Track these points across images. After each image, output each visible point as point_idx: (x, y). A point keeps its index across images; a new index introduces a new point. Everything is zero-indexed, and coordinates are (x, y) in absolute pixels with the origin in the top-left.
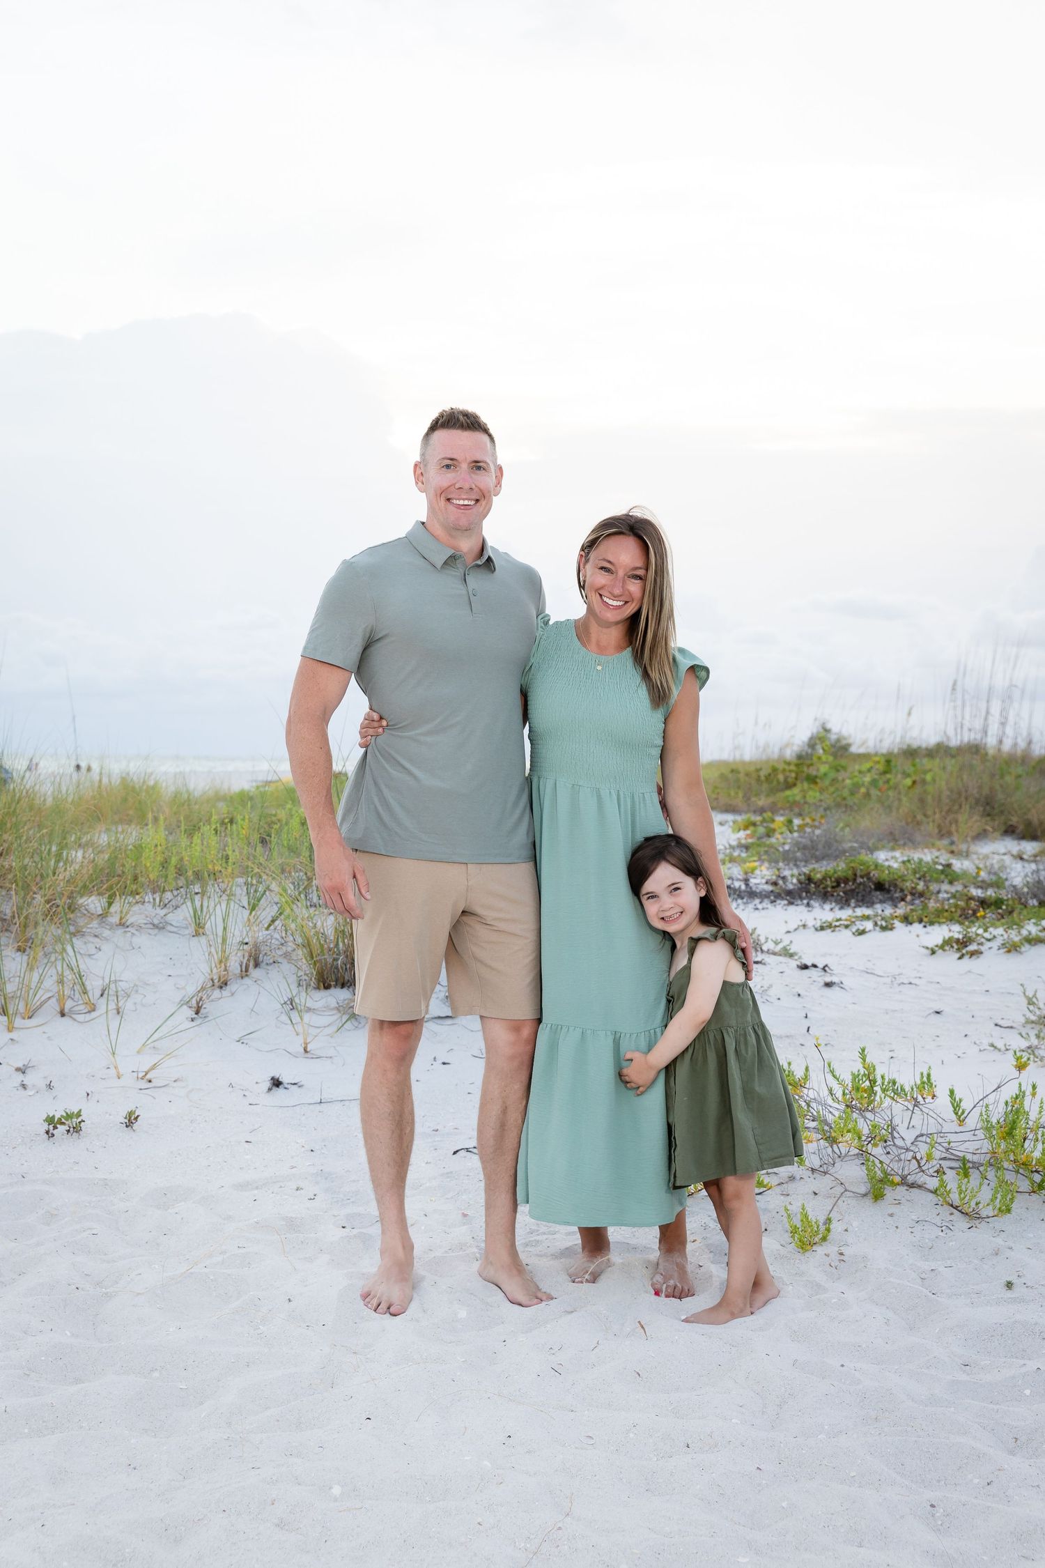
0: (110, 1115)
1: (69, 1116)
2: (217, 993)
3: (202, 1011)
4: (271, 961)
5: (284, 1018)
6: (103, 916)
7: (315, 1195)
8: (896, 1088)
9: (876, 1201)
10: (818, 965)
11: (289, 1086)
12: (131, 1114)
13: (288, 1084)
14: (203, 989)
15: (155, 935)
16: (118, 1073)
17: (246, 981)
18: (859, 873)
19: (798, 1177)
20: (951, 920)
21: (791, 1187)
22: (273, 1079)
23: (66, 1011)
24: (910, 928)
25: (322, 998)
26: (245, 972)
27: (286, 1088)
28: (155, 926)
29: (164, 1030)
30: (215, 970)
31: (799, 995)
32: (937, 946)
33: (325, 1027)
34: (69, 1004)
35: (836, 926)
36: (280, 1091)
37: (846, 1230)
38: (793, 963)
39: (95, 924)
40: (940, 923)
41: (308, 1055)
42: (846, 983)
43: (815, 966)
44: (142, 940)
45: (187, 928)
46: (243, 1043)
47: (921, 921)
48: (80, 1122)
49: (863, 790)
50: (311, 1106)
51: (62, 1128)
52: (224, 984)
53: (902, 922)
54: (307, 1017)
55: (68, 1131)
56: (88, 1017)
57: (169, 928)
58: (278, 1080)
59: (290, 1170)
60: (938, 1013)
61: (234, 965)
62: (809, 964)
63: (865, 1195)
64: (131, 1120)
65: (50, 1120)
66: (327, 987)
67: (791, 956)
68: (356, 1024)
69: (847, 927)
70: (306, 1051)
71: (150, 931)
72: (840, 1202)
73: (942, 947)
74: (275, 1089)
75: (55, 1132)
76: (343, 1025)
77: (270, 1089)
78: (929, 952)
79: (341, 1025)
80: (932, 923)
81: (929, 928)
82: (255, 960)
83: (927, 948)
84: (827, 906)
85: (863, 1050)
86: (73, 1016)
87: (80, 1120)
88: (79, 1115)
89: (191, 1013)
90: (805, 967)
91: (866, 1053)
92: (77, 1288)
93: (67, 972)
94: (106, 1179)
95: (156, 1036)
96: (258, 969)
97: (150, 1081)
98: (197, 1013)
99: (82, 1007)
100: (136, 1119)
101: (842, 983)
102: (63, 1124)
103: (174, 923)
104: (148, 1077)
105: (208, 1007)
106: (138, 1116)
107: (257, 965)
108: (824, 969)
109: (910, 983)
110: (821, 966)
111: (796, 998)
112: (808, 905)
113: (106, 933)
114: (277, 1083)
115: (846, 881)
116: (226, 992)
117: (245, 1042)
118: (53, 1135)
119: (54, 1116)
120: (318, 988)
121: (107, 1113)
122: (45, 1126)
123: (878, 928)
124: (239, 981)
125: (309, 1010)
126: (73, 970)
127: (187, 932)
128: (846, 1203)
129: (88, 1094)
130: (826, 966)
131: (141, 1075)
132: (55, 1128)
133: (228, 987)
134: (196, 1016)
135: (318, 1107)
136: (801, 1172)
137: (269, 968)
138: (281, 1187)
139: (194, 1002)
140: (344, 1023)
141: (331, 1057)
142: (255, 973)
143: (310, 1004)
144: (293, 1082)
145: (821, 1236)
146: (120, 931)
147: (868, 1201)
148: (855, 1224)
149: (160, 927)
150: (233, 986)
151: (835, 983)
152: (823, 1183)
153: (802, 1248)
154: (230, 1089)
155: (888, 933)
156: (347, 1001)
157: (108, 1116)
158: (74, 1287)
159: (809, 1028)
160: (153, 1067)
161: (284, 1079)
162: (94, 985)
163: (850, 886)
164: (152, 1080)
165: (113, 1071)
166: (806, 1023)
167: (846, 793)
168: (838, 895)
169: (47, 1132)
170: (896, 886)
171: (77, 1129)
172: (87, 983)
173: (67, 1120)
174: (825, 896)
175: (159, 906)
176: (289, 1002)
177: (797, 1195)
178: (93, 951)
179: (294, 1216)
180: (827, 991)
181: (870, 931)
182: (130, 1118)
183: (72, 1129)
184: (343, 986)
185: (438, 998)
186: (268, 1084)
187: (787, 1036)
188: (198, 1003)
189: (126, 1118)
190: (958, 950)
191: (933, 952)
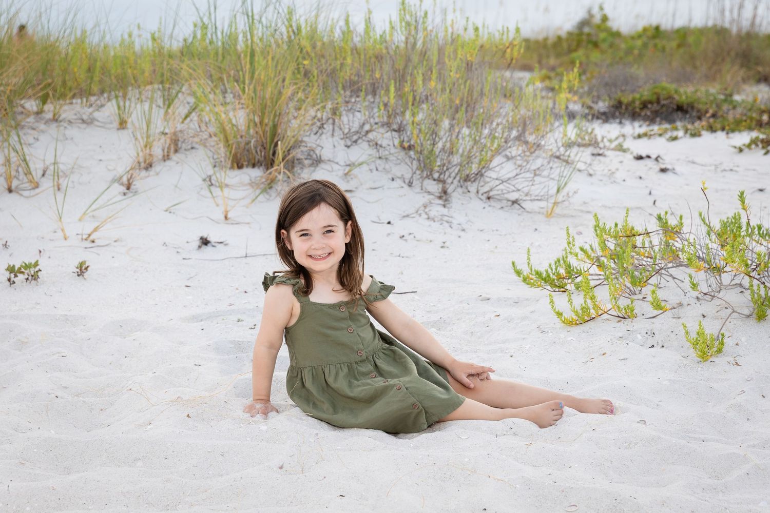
0: (62, 267)
1: (27, 266)
2: (144, 173)
3: (132, 187)
4: (189, 147)
5: (206, 192)
6: (39, 113)
7: (255, 325)
8: (761, 232)
9: (759, 320)
10: (651, 156)
11: (216, 244)
12: (81, 264)
13: (215, 242)
14: (132, 169)
15: (85, 129)
16: (65, 235)
17: (168, 163)
18: (662, 97)
19: (685, 303)
20: (750, 129)
21: (681, 312)
22: (202, 238)
23: (13, 187)
24: (714, 135)
25: (236, 176)
26: (166, 158)
27: (213, 246)
28: (83, 121)
29: (100, 202)
30: (141, 154)
31: (641, 178)
32: (744, 145)
33: (240, 200)
34: (15, 183)
35: (651, 135)
36: (208, 249)
37: (737, 344)
38: (629, 157)
39: (31, 119)
40: (740, 131)
41: (227, 222)
42: (678, 169)
43: (649, 157)
44: (72, 132)
45: (111, 123)
46: (170, 212)
47: (723, 129)
48: (37, 272)
49: (636, 52)
50: (238, 260)
51: (21, 277)
52: (149, 166)
53: (707, 130)
54: (226, 190)
55: (27, 279)
56: (33, 192)
57: (96, 123)
58: (206, 239)
59: (228, 307)
60: (761, 190)
61: (158, 151)
62: (644, 155)
63: (748, 316)
64: (82, 269)
65: (11, 269)
66: (240, 167)
67: (624, 151)
68: (267, 197)
69: (660, 135)
70: (226, 218)
71: (80, 125)
72: (727, 322)
73: (749, 146)
74: (204, 247)
75: (15, 280)
76: (257, 197)
77: (200, 247)
78: (737, 150)
79: (254, 197)
80: (733, 131)
81: (731, 135)
82: (175, 145)
83: (735, 147)
84: (636, 124)
85: (742, 193)
86: (21, 192)
87: (37, 269)
88: (36, 264)
89: (123, 189)
90: (640, 158)
91: (744, 196)
92: (57, 397)
93: (13, 154)
94: (66, 315)
95: (94, 207)
96: (177, 155)
97: (93, 242)
98: (128, 188)
99: (27, 185)
100: (86, 268)
101: (674, 169)
102: (22, 273)
103: (100, 119)
104: (92, 238)
105: (137, 184)
106: (88, 267)
107: (176, 151)
108: (656, 159)
109: (731, 170)
110: (654, 156)
111: (639, 180)
112: (620, 123)
113: (42, 126)
114: (205, 242)
115: (651, 102)
116: (152, 172)
117: (172, 211)
118: (14, 282)
119: (14, 266)
120: (232, 168)
121: (59, 265)
122: (7, 274)
123: (688, 135)
124: (162, 163)
125: (227, 186)
126: (17, 153)
127: (111, 126)
128: (732, 323)
129: (40, 252)
130: (659, 156)
131: (85, 237)
132: (16, 276)
133: (153, 169)
134: (127, 191)
135: (244, 260)
136: (688, 299)
137: (187, 153)
138: (223, 320)
139: (125, 179)
140: (259, 195)
141: (248, 223)
142: (175, 157)
143: (228, 181)
144: (220, 241)
145: (715, 349)
146: (54, 125)
147: (752, 322)
148: (743, 339)
149: (88, 122)
150: (157, 168)
151: (668, 169)
152: (708, 307)
153: (703, 358)
154: (165, 248)
155: (697, 140)
156: (259, 178)
157: (60, 267)
158: (54, 396)
159: (655, 201)
160: (95, 230)
161: (212, 239)
162: (36, 167)
163: (655, 107)
164: (96, 241)
165: (60, 234)
166: (651, 199)
167: (621, 54)
168: (646, 115)
169: (9, 280)
170: (693, 108)
171: (35, 277)
172: (31, 165)
173: (26, 269)
174: (634, 116)
175: (86, 106)
176: (208, 179)
177: (687, 317)
178: (31, 140)
179: (240, 340)
180: (663, 175)
181: (681, 138)
182: (81, 267)
183: (30, 278)
184: (254, 166)
185: (337, 175)
186: (198, 243)
187: (637, 208)
188: (129, 180)
189: (77, 268)
190: (763, 148)
191: (741, 150)
